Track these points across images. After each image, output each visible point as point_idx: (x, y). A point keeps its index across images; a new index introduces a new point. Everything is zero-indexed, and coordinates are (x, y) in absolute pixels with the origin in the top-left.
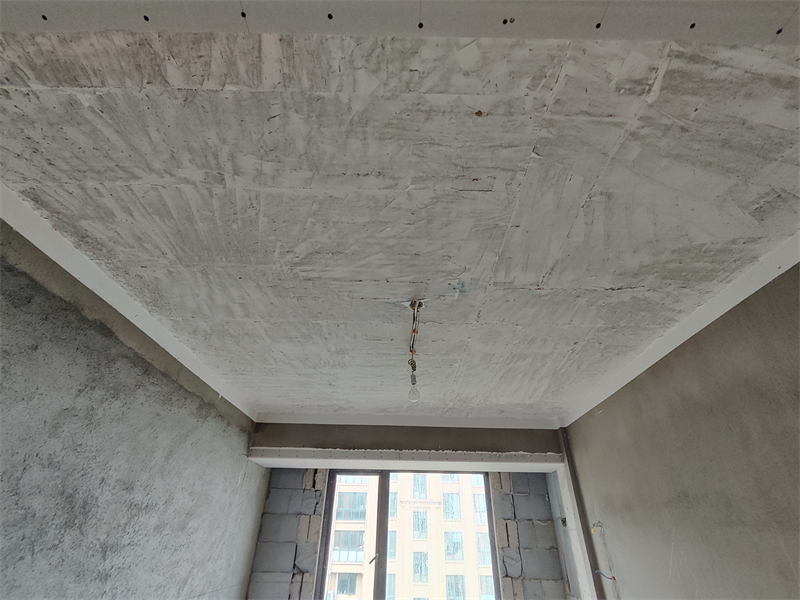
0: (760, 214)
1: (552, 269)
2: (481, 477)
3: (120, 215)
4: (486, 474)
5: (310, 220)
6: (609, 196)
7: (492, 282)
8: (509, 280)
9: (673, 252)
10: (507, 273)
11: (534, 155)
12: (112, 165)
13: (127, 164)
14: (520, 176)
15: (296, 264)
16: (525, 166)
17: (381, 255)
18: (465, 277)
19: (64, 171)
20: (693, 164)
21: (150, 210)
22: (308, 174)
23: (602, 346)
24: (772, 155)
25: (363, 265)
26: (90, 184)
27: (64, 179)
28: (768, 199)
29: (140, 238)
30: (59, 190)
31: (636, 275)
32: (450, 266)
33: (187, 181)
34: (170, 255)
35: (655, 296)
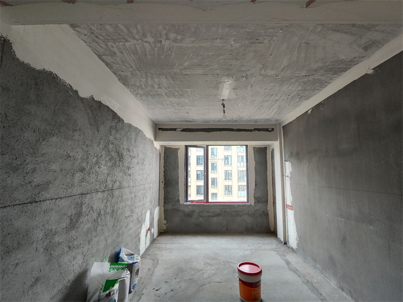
0: (366, 48)
1: (283, 69)
2: (245, 147)
3: (118, 54)
4: (247, 146)
5: (192, 54)
6: (308, 44)
7: (259, 74)
8: (265, 73)
9: (331, 62)
10: (265, 71)
11: (280, 31)
12: (120, 37)
13: (126, 37)
14: (274, 38)
15: (183, 69)
16: (277, 34)
17: (217, 66)
18: (249, 73)
19: (101, 40)
20: (341, 33)
21: (130, 52)
22: (194, 39)
23: (300, 96)
24: (371, 29)
25: (209, 69)
26: (110, 44)
27: (101, 42)
28: (369, 43)
29: (124, 62)
30: (97, 46)
31: (316, 70)
32: (243, 69)
33: (147, 42)
34: (134, 67)
35: (323, 78)
